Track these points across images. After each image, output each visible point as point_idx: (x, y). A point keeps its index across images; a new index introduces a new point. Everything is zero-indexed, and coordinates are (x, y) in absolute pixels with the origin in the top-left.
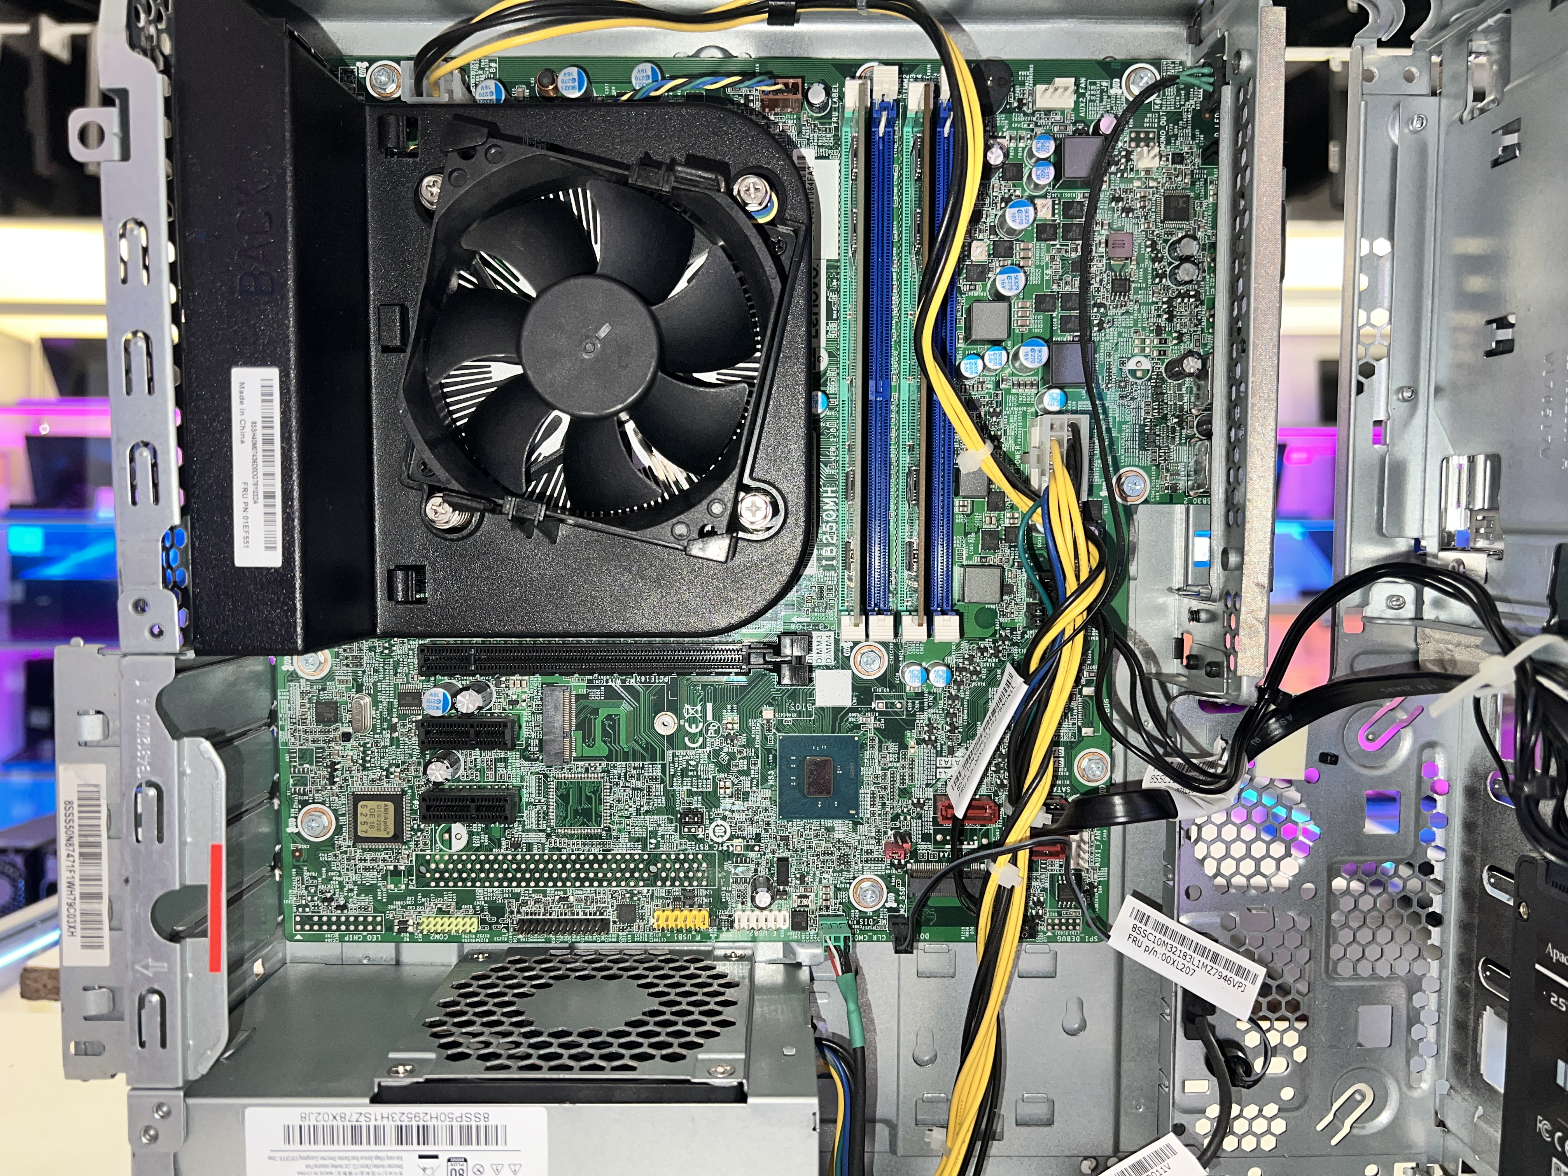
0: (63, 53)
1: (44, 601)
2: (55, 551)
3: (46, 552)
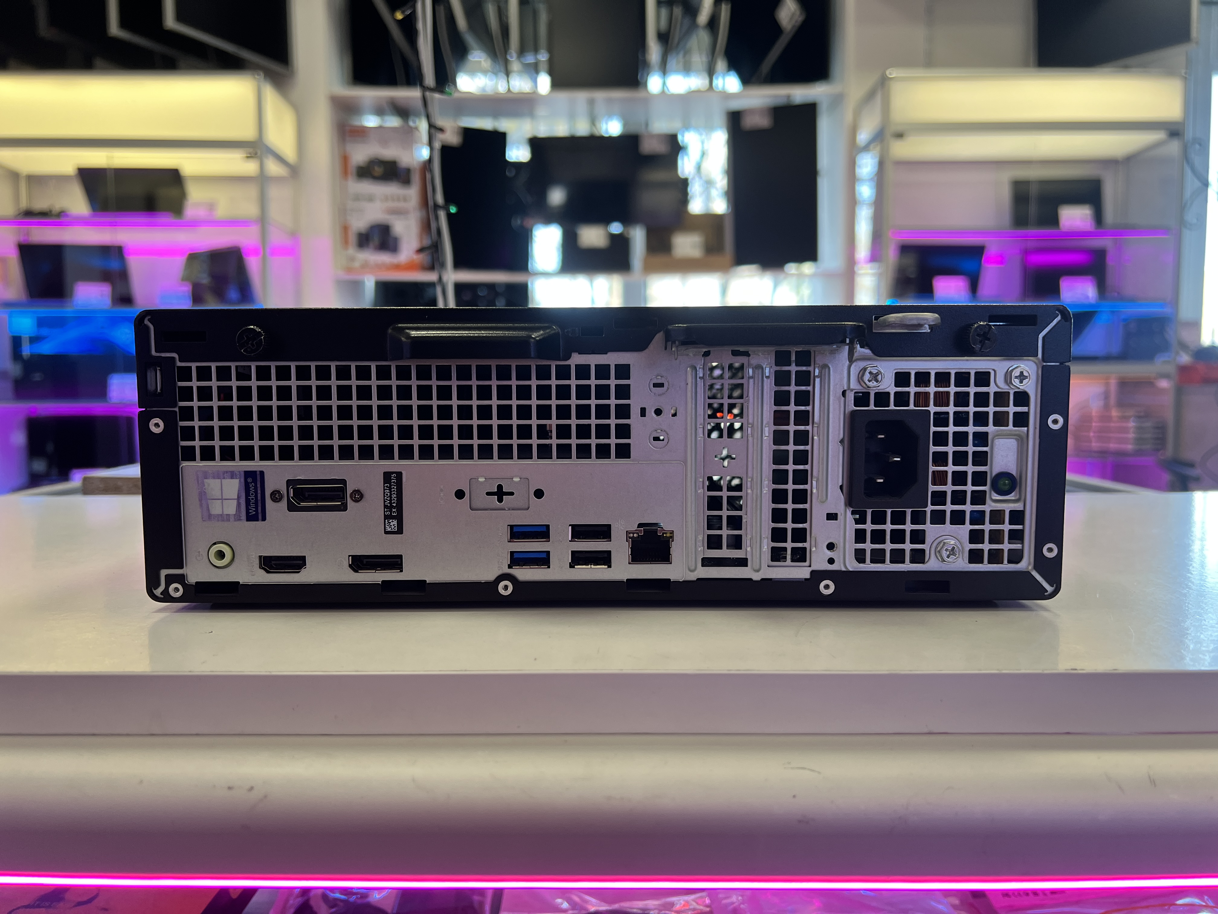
1: (37, 377)
2: (45, 331)
3: (39, 334)
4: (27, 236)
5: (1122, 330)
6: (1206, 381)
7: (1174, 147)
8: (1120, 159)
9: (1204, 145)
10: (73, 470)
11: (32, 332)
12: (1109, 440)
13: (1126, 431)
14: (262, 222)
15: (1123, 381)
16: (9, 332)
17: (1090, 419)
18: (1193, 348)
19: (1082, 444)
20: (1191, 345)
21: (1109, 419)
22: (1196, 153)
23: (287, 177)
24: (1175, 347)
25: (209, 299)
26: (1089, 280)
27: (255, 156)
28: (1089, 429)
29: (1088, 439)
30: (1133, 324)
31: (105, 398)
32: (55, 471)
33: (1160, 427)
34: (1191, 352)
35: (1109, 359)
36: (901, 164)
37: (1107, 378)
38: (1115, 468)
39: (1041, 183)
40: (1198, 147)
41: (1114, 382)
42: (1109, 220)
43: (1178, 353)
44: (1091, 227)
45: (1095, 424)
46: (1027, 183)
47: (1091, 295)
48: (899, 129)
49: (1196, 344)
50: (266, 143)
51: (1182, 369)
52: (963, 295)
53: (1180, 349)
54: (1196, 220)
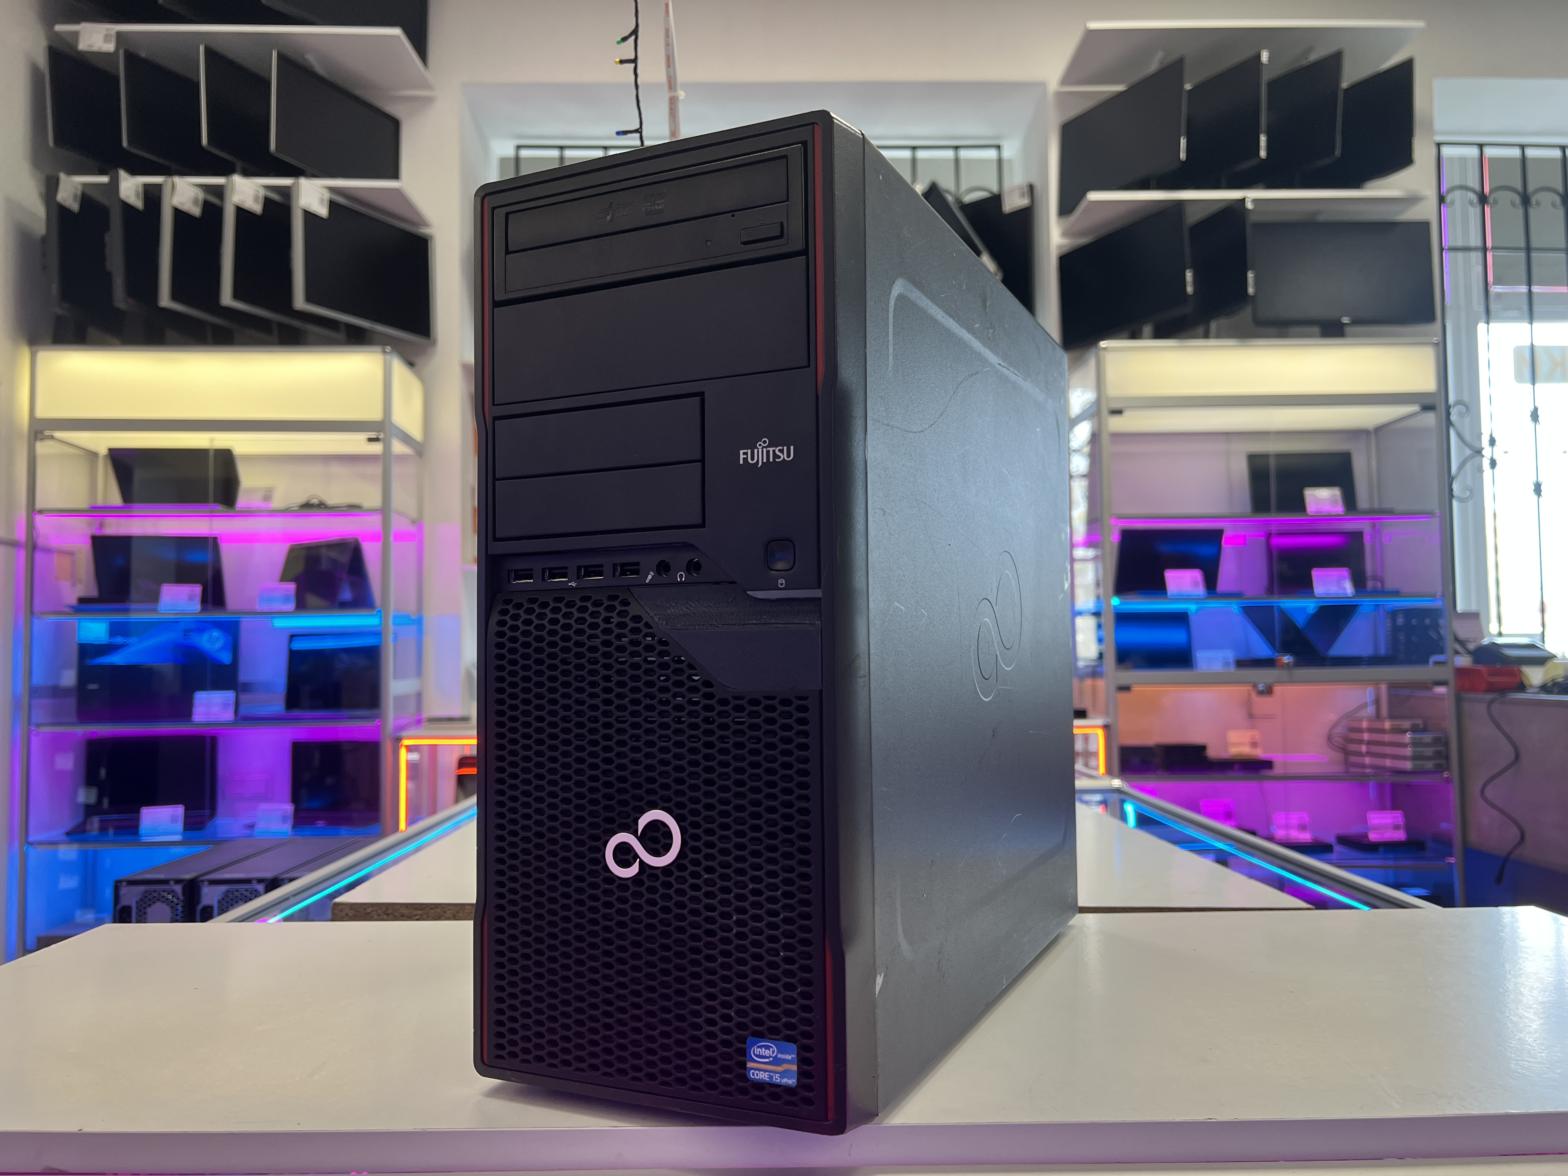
0: (139, 204)
2: (118, 640)
3: (111, 641)
4: (101, 526)
5: (1389, 625)
6: (1491, 688)
7: (1430, 419)
8: (1370, 429)
9: (1471, 407)
10: (143, 808)
11: (104, 639)
12: (1384, 756)
13: (1404, 745)
14: (384, 510)
15: (1394, 687)
16: (77, 640)
17: (1361, 730)
18: (1471, 647)
19: (1353, 759)
20: (1470, 642)
21: (1383, 731)
22: (1461, 415)
23: (412, 455)
24: (1450, 645)
25: (311, 599)
26: (1344, 572)
27: (380, 437)
28: (1361, 742)
29: (1360, 754)
30: (1401, 616)
31: (190, 719)
32: (106, 802)
33: (1442, 742)
34: (1469, 652)
35: (1375, 661)
36: (1119, 437)
37: (1376, 683)
38: (1394, 787)
39: (1281, 456)
40: (1464, 409)
41: (1384, 688)
42: (1363, 501)
43: (1457, 652)
44: (1343, 511)
45: (1366, 736)
46: (1265, 456)
47: (1348, 588)
48: (1116, 406)
49: (1475, 642)
50: (393, 422)
51: (1461, 672)
52: (1201, 591)
53: (1458, 648)
54: (1468, 493)
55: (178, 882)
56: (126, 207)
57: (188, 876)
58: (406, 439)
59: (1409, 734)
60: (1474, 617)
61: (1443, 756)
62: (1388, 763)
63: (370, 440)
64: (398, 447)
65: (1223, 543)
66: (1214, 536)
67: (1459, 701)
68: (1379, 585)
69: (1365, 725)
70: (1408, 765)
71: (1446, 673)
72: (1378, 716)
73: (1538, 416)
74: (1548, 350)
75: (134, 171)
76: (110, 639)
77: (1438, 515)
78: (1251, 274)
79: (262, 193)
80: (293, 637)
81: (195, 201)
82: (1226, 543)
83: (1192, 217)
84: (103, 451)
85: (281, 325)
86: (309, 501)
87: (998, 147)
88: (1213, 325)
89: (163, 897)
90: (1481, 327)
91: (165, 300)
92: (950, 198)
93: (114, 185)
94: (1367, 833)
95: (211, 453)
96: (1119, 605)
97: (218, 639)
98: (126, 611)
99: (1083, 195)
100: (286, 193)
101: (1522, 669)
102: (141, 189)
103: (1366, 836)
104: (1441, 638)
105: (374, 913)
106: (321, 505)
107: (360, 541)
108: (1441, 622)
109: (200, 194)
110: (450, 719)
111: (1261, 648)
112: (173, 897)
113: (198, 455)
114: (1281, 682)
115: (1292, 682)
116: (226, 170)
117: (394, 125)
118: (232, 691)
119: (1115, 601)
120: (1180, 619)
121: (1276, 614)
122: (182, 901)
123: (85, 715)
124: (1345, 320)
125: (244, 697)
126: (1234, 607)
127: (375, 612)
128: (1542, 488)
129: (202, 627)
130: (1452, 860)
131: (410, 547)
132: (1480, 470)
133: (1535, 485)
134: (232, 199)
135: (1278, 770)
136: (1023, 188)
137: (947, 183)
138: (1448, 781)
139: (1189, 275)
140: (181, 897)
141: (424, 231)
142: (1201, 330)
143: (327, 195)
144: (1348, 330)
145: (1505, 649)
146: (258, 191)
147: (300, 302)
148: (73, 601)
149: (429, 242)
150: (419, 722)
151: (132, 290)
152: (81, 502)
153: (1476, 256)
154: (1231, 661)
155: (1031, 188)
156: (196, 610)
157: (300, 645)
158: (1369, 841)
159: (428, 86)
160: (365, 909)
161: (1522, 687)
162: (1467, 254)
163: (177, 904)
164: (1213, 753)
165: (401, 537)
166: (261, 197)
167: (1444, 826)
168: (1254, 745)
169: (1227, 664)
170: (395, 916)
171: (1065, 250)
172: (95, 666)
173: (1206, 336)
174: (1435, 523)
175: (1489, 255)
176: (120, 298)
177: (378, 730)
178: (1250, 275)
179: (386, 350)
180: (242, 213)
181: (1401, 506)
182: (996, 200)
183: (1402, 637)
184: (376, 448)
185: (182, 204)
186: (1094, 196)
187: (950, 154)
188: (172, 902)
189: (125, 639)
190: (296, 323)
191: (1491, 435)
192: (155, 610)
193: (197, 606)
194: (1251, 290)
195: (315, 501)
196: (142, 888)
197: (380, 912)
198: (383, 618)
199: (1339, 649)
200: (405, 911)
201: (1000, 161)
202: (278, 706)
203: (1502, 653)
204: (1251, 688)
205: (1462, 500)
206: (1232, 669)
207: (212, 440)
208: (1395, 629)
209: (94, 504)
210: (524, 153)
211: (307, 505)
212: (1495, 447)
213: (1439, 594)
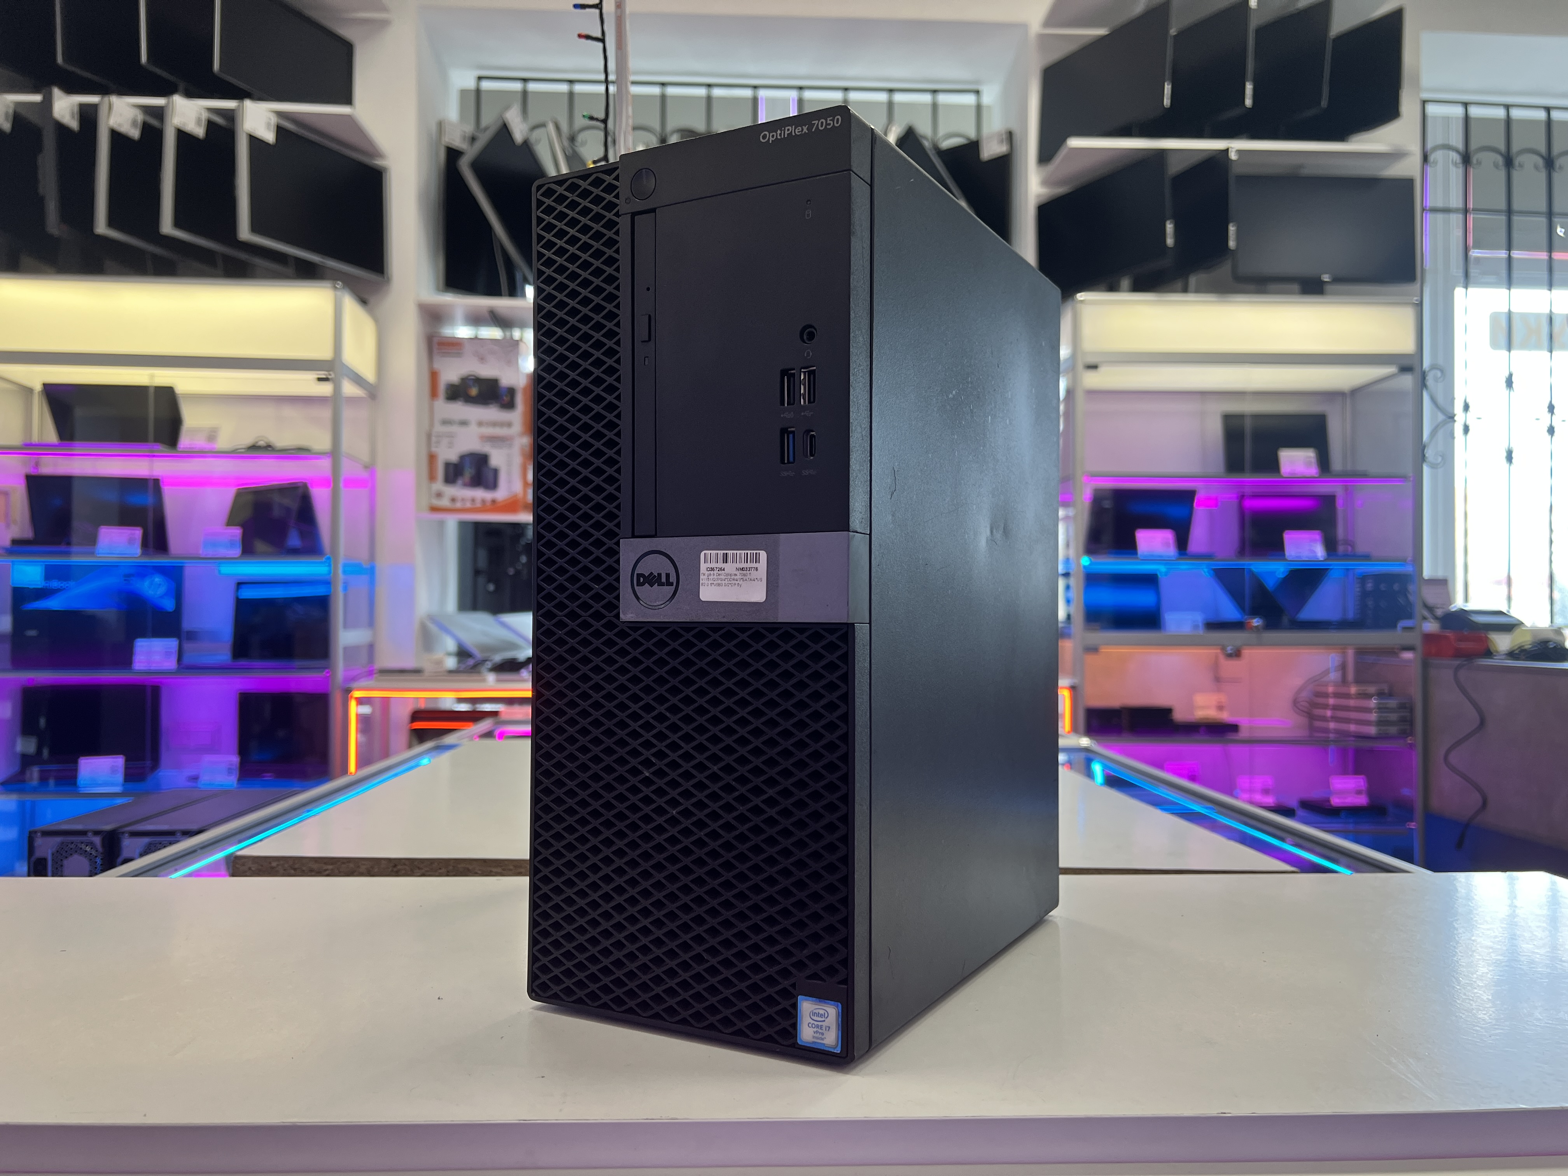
0: (74, 124)
2: (54, 584)
3: (48, 585)
4: (36, 466)
5: (1358, 590)
6: (1458, 654)
7: (1407, 381)
8: (1346, 391)
9: (1446, 371)
10: (81, 758)
11: (39, 583)
12: (1348, 721)
13: (1368, 710)
14: (334, 454)
15: (1361, 652)
16: (11, 584)
17: (1326, 695)
18: (1439, 612)
19: (1318, 724)
20: (1438, 608)
21: (1347, 696)
22: (1436, 380)
23: (364, 398)
24: (1420, 611)
25: (260, 545)
26: (1316, 535)
27: (329, 377)
28: (1325, 706)
29: (1324, 719)
30: (1370, 581)
31: (131, 667)
32: (46, 753)
33: (1407, 707)
34: (1436, 618)
35: (1344, 625)
36: (1094, 394)
37: (1342, 648)
38: (1358, 753)
39: (1256, 417)
40: (1439, 374)
41: (1350, 653)
42: (1337, 463)
43: (1425, 618)
44: (1316, 473)
45: (1331, 701)
46: (1240, 417)
47: (1319, 551)
48: (1091, 360)
49: (1441, 608)
50: (344, 362)
51: (1428, 638)
52: (1171, 551)
53: (1426, 613)
54: (1440, 459)
55: (97, 833)
56: (61, 128)
57: (108, 827)
58: (358, 380)
59: (1375, 699)
60: (1443, 584)
61: (1407, 722)
62: (1353, 728)
63: (320, 379)
64: (349, 389)
65: (1195, 504)
66: (1186, 497)
67: (1425, 666)
68: (1350, 548)
69: (1331, 689)
70: (1373, 730)
71: (1414, 638)
72: (1344, 681)
73: (1512, 382)
74: (1524, 316)
75: (71, 88)
76: (46, 583)
77: (1411, 479)
78: (1233, 226)
79: (205, 115)
80: (240, 584)
81: (134, 123)
82: (1199, 505)
83: (1174, 168)
84: (38, 387)
85: (226, 258)
86: (257, 442)
87: (977, 92)
88: (1193, 280)
89: (81, 848)
90: (1459, 292)
91: (101, 227)
92: (927, 144)
93: (47, 103)
94: (1329, 798)
95: (152, 391)
96: (1090, 565)
97: (160, 585)
98: (68, 554)
99: (1063, 140)
100: (230, 116)
101: (1488, 636)
102: (76, 109)
103: (1329, 801)
104: (1410, 604)
105: (280, 867)
106: (269, 447)
107: (309, 485)
108: (1411, 588)
109: (139, 116)
110: (402, 671)
111: (1229, 611)
112: (92, 848)
113: (137, 392)
114: (1250, 645)
115: (1260, 644)
116: (166, 90)
117: (346, 50)
118: (174, 639)
119: (1085, 561)
120: (1149, 580)
121: (1247, 577)
122: (102, 853)
123: (19, 661)
124: (1326, 278)
125: (188, 646)
126: (1204, 570)
127: (324, 560)
128: (1513, 455)
129: (142, 572)
130: (1414, 825)
131: (364, 493)
132: (1453, 437)
133: (1507, 452)
134: (173, 122)
135: (1244, 733)
136: (1002, 135)
137: (924, 128)
138: (1411, 746)
139: (1170, 227)
140: (100, 849)
141: (379, 162)
142: (1179, 284)
143: (274, 120)
144: (1328, 288)
145: (1473, 615)
146: (201, 114)
147: (245, 233)
148: (7, 543)
149: (383, 173)
150: (370, 673)
151: (65, 216)
152: (15, 439)
153: (1456, 219)
154: (1200, 625)
155: (1010, 136)
156: (137, 554)
157: (248, 594)
158: (1331, 805)
159: (384, 9)
160: (270, 863)
161: (1488, 653)
162: (1446, 216)
163: (96, 857)
164: (1179, 716)
165: (353, 483)
166: (203, 120)
167: (1406, 792)
168: (1220, 708)
169: (1196, 627)
170: (304, 871)
171: (1044, 200)
172: (30, 611)
173: (1185, 290)
174: (1408, 486)
175: (1471, 217)
176: (53, 223)
177: (326, 681)
178: (1232, 229)
179: (336, 286)
180: (183, 136)
181: (1373, 469)
182: (973, 146)
183: (1370, 603)
184: (326, 389)
185: (120, 125)
186: (1075, 142)
187: (927, 98)
188: (91, 854)
189: (62, 583)
190: (243, 256)
191: (1465, 401)
192: (92, 554)
193: (137, 550)
194: (1232, 244)
195: (262, 443)
196: (59, 839)
197: (286, 866)
198: (332, 565)
199: (1308, 613)
200: (315, 866)
201: (979, 108)
202: (223, 654)
203: (1471, 620)
204: (1219, 651)
205: (1433, 466)
206: (1201, 632)
207: (152, 376)
208: (1364, 594)
209: (28, 442)
210: (486, 85)
211: (254, 447)
212: (1468, 412)
213: (1410, 558)
